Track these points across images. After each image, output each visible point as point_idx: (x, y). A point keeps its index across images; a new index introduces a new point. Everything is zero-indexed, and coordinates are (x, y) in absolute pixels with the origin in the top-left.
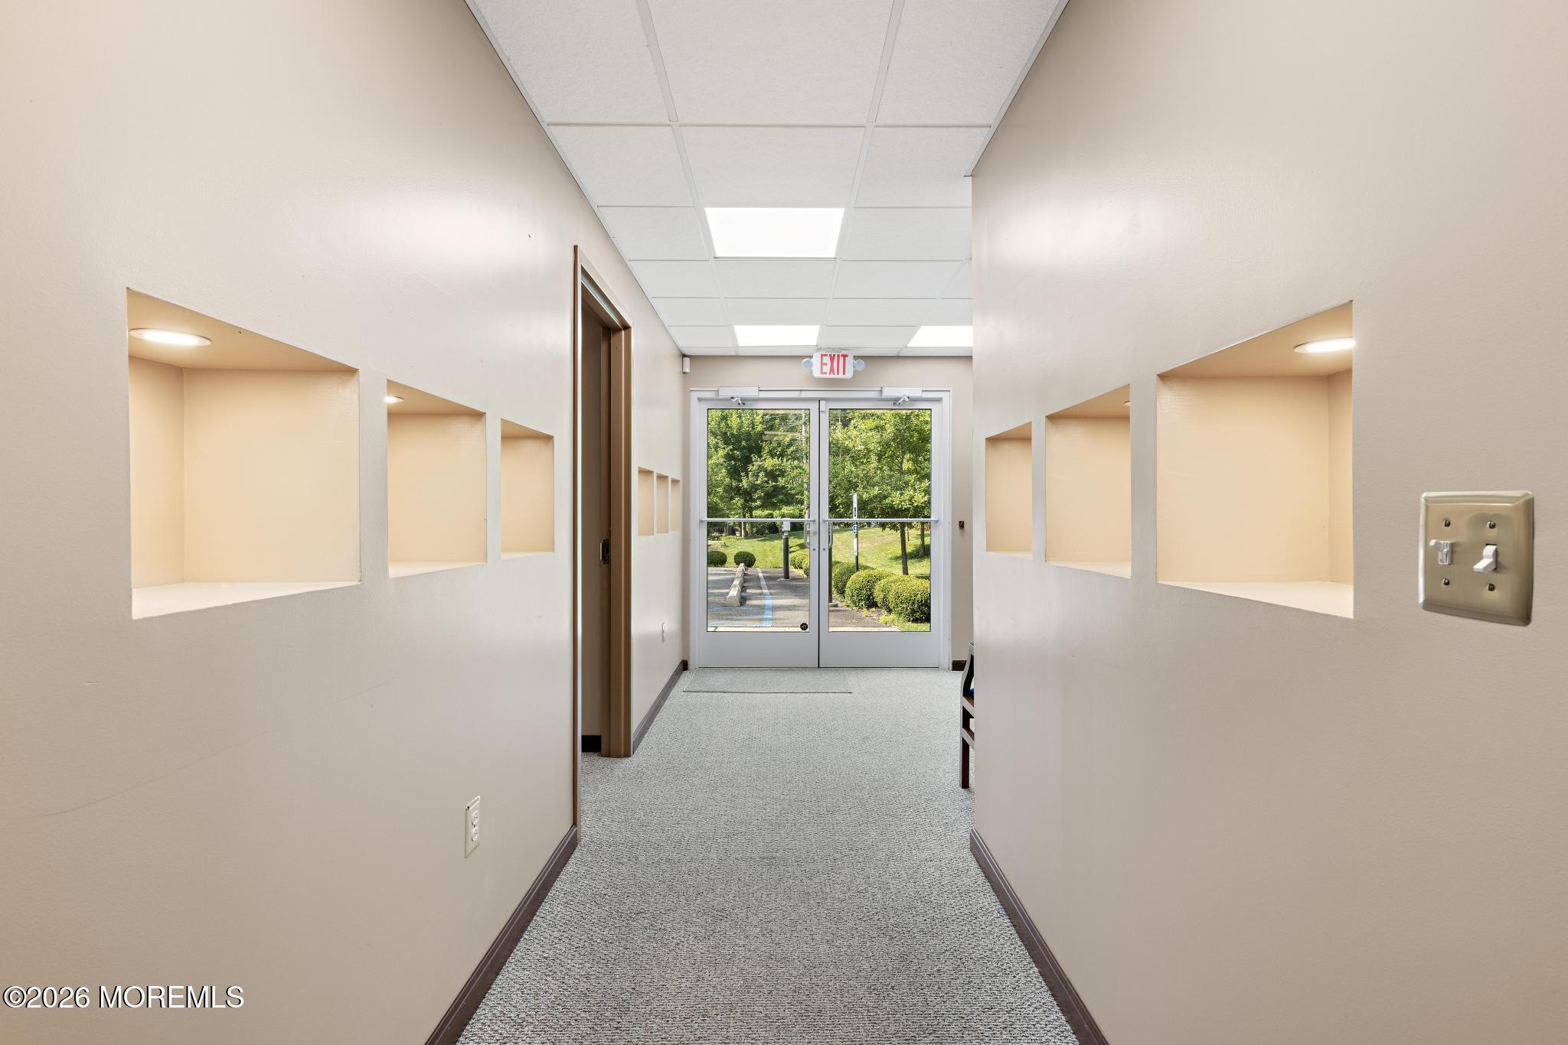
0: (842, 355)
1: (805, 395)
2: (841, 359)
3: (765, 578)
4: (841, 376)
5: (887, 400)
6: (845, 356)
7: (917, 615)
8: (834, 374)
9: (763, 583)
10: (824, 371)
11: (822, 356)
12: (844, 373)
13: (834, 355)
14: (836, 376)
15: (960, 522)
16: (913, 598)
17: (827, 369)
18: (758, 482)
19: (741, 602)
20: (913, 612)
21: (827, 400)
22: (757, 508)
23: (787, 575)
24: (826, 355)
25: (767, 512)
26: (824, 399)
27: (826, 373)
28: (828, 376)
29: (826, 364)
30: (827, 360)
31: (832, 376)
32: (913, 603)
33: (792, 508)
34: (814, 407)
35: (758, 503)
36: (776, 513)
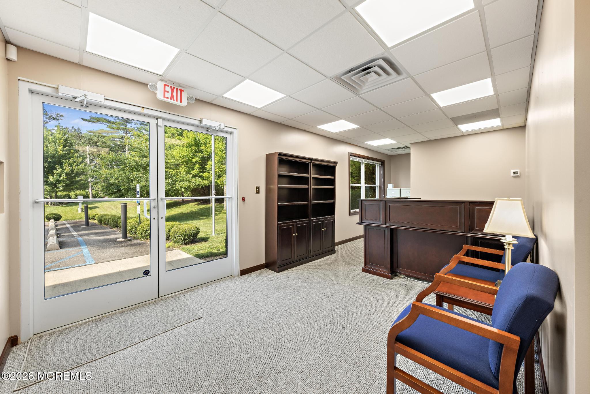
0: (180, 90)
1: (146, 111)
2: (179, 92)
3: (72, 227)
4: (178, 103)
5: (203, 127)
6: (182, 91)
7: (187, 241)
8: (174, 100)
9: (71, 229)
10: (166, 96)
11: (165, 85)
12: (181, 102)
13: (174, 88)
14: (174, 102)
15: (243, 198)
16: (185, 234)
17: (168, 95)
18: (61, 179)
19: (60, 246)
20: (185, 240)
21: (164, 119)
22: (60, 191)
23: (87, 223)
24: (168, 86)
25: (66, 193)
26: (160, 118)
27: (168, 98)
28: (169, 100)
29: (168, 92)
30: (168, 89)
31: (172, 101)
32: (185, 236)
33: (82, 191)
34: (153, 122)
35: (61, 189)
36: (72, 194)
